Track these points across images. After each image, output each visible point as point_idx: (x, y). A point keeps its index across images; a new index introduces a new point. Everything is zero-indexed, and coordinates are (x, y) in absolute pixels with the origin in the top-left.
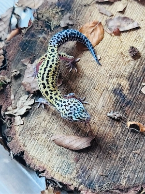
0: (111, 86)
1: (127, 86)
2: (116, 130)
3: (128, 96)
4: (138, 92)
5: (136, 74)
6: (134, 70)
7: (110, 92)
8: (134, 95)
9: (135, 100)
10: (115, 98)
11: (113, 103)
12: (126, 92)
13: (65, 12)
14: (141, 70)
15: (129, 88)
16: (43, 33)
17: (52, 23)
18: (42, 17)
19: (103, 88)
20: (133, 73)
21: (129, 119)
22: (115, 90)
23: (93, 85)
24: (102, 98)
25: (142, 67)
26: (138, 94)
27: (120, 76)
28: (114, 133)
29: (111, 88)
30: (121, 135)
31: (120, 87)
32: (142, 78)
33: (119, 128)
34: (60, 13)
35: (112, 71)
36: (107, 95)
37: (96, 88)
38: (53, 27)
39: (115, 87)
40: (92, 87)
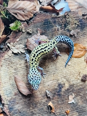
0: (61, 81)
1: (67, 88)
2: (43, 100)
3: (62, 92)
4: (68, 95)
5: (75, 87)
6: (76, 85)
7: (57, 83)
8: (65, 95)
9: (63, 97)
10: (56, 87)
11: (54, 88)
12: (63, 89)
13: (79, 28)
14: (79, 88)
15: (66, 89)
16: (60, 26)
17: (69, 26)
18: (68, 18)
19: (57, 78)
20: (75, 85)
21: (52, 101)
22: (60, 84)
23: (54, 72)
24: (52, 81)
25: (81, 87)
26: (66, 96)
27: (69, 81)
28: (41, 100)
29: (59, 81)
30: (43, 104)
31: (63, 85)
32: (75, 91)
33: (45, 100)
34: (76, 26)
35: (68, 75)
36: (55, 82)
37: (54, 75)
38: (67, 29)
39: (61, 83)
40: (53, 73)
